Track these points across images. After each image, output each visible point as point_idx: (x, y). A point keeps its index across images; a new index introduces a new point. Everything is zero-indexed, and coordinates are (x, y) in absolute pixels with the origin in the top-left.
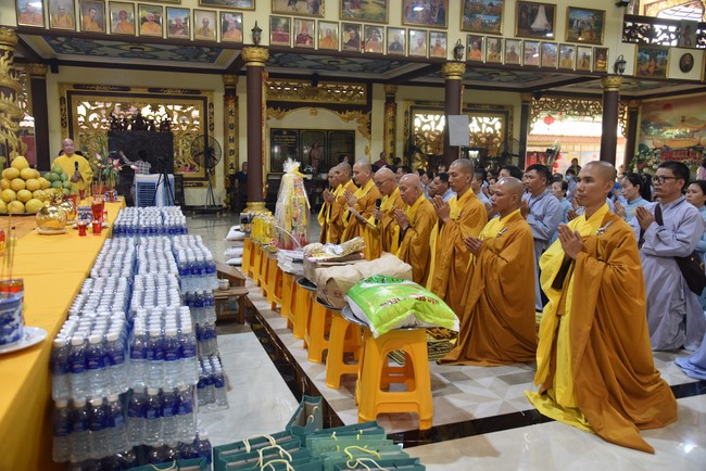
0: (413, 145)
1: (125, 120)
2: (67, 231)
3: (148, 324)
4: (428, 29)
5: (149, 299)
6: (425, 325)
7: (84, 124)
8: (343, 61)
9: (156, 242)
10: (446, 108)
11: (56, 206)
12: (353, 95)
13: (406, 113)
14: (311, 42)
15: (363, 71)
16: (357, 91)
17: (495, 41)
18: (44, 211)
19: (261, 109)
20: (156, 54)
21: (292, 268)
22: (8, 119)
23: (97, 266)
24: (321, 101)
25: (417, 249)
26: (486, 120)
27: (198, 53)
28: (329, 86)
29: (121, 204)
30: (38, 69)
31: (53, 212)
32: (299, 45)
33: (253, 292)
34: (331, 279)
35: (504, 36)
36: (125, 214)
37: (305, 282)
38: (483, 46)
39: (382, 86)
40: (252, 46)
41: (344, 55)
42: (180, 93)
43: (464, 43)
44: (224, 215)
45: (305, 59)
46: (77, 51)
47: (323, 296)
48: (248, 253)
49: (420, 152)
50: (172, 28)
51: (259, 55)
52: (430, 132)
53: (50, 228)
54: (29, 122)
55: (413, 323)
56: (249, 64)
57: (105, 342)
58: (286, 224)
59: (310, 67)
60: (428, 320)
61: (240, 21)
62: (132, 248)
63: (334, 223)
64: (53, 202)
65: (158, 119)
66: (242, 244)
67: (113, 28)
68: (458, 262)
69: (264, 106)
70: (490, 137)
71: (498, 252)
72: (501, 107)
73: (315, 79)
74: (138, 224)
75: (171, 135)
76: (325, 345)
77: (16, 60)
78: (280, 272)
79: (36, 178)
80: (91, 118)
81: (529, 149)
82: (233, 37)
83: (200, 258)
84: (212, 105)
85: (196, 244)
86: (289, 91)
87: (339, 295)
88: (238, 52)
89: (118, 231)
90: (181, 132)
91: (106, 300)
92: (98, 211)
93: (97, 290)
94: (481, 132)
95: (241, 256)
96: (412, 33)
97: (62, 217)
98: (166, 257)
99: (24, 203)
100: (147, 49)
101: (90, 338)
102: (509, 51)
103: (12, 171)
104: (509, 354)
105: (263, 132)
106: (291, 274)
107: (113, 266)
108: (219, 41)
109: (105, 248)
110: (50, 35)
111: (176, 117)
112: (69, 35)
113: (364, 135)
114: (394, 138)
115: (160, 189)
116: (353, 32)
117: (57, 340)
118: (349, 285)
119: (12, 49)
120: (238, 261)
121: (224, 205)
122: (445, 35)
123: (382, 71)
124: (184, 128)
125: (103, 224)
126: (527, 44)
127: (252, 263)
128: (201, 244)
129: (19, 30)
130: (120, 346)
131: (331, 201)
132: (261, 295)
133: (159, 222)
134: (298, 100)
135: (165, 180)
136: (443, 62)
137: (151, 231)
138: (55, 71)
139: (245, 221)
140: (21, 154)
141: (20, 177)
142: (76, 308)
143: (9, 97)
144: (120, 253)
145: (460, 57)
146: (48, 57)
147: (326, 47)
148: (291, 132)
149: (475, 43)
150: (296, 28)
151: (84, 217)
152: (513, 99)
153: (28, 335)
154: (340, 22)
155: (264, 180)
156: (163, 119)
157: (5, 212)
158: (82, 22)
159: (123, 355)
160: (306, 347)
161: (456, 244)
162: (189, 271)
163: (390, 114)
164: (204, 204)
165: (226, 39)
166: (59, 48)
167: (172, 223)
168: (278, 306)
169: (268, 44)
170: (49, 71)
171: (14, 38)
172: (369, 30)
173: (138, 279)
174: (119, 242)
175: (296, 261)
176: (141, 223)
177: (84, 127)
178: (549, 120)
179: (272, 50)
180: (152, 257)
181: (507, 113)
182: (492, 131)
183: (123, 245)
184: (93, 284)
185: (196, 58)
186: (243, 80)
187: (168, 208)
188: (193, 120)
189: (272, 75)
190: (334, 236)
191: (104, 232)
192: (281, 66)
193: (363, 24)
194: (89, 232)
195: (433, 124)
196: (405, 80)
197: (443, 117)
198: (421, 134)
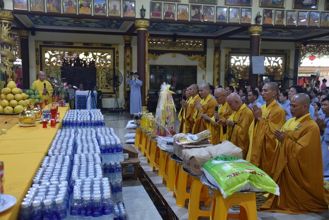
0: (230, 73)
1: (71, 61)
2: (36, 124)
3: (82, 191)
4: (240, 7)
5: (83, 172)
6: (256, 190)
7: (49, 63)
8: (190, 27)
9: (87, 132)
10: (249, 52)
11: (30, 110)
12: (196, 46)
13: (226, 55)
14: (173, 16)
15: (202, 32)
16: (198, 44)
17: (280, 12)
18: (23, 113)
19: (145, 54)
20: (87, 24)
21: (166, 148)
22: (7, 61)
23: (52, 148)
24: (177, 49)
25: (242, 137)
26: (273, 59)
27: (110, 24)
28: (182, 41)
29: (67, 108)
30: (24, 33)
31: (28, 114)
32: (167, 18)
33: (142, 160)
34: (193, 157)
35: (286, 9)
36: (70, 114)
37: (174, 157)
38: (273, 16)
39: (212, 40)
40: (141, 19)
41: (192, 23)
42: (100, 46)
43: (261, 14)
44: (124, 113)
45: (169, 26)
46: (45, 23)
47: (187, 167)
48: (138, 136)
49: (234, 78)
50: (97, 10)
51: (144, 24)
52: (240, 66)
53: (26, 123)
54: (19, 62)
55: (248, 188)
56: (139, 29)
57: (54, 204)
58: (162, 121)
59: (172, 31)
60: (258, 187)
61: (133, 5)
62: (73, 136)
63: (188, 119)
64: (29, 108)
65: (88, 60)
66: (135, 131)
67: (65, 10)
68: (268, 145)
69: (147, 52)
70: (276, 69)
71: (296, 140)
72: (283, 51)
73: (174, 37)
74: (77, 120)
75: (95, 69)
76: (187, 196)
77: (13, 29)
78: (158, 149)
79: (20, 93)
80: (52, 60)
81: (299, 75)
82: (129, 14)
83: (113, 143)
84: (118, 52)
85: (111, 133)
86: (160, 44)
87: (197, 167)
88: (132, 23)
89: (66, 124)
90: (100, 67)
91: (56, 172)
92: (54, 113)
93: (51, 164)
94: (270, 66)
95: (134, 138)
96: (231, 10)
97: (33, 117)
98: (93, 142)
99: (13, 108)
100: (83, 22)
101: (45, 202)
102: (289, 18)
103: (7, 89)
104: (305, 206)
105: (146, 67)
106: (165, 151)
107: (61, 148)
108: (122, 17)
109: (57, 136)
110: (31, 14)
111: (98, 59)
112: (41, 14)
113: (202, 69)
114: (219, 70)
115: (89, 99)
116: (197, 10)
117: (24, 203)
118: (204, 161)
119: (10, 22)
120: (132, 140)
121: (124, 108)
122: (250, 10)
123: (213, 32)
124: (102, 65)
125: (57, 121)
126: (300, 13)
127: (141, 142)
128: (113, 133)
129: (14, 12)
130: (64, 207)
131: (186, 106)
132: (146, 162)
133: (89, 119)
134: (165, 49)
135: (92, 94)
136: (249, 25)
137: (84, 124)
138: (33, 34)
139: (137, 118)
140: (13, 80)
141: (11, 93)
142: (38, 178)
143: (8, 48)
144: (66, 139)
145: (259, 22)
146: (30, 27)
147: (182, 19)
148: (161, 67)
149: (268, 14)
150: (165, 8)
151: (46, 116)
152: (290, 46)
153: (4, 201)
154: (190, 4)
155: (146, 94)
156: (91, 60)
157: (3, 113)
158: (48, 7)
159: (66, 213)
160: (175, 196)
161: (266, 134)
162: (107, 150)
163: (217, 56)
164: (113, 107)
165: (126, 15)
166: (35, 22)
167: (96, 119)
168: (156, 169)
169: (149, 18)
170: (30, 34)
171: (12, 17)
172: (206, 9)
173: (76, 157)
174: (66, 132)
175: (169, 144)
176: (79, 119)
177: (48, 65)
178: (312, 58)
179: (151, 21)
180: (85, 142)
181: (286, 55)
182: (277, 65)
183: (68, 134)
184: (49, 161)
185: (109, 26)
186: (135, 38)
187: (94, 110)
188: (107, 61)
189: (151, 36)
190: (188, 127)
191: (58, 125)
192: (156, 30)
193: (203, 5)
194: (48, 126)
195: (242, 61)
196: (226, 37)
197: (248, 57)
198: (235, 67)
